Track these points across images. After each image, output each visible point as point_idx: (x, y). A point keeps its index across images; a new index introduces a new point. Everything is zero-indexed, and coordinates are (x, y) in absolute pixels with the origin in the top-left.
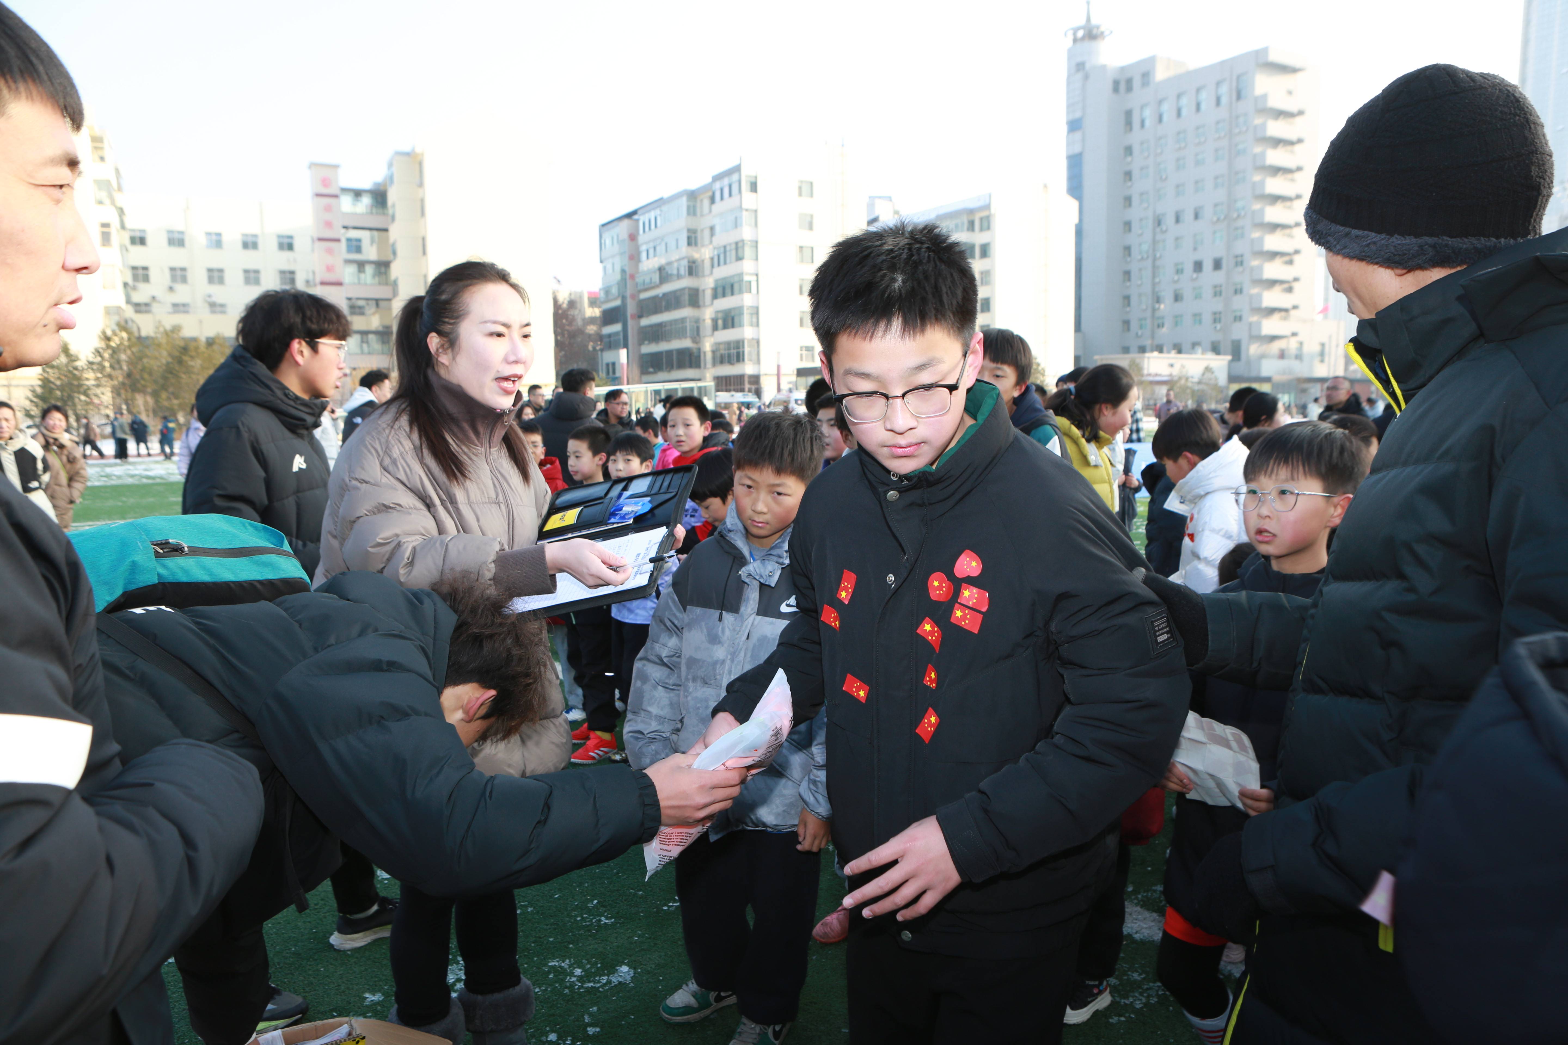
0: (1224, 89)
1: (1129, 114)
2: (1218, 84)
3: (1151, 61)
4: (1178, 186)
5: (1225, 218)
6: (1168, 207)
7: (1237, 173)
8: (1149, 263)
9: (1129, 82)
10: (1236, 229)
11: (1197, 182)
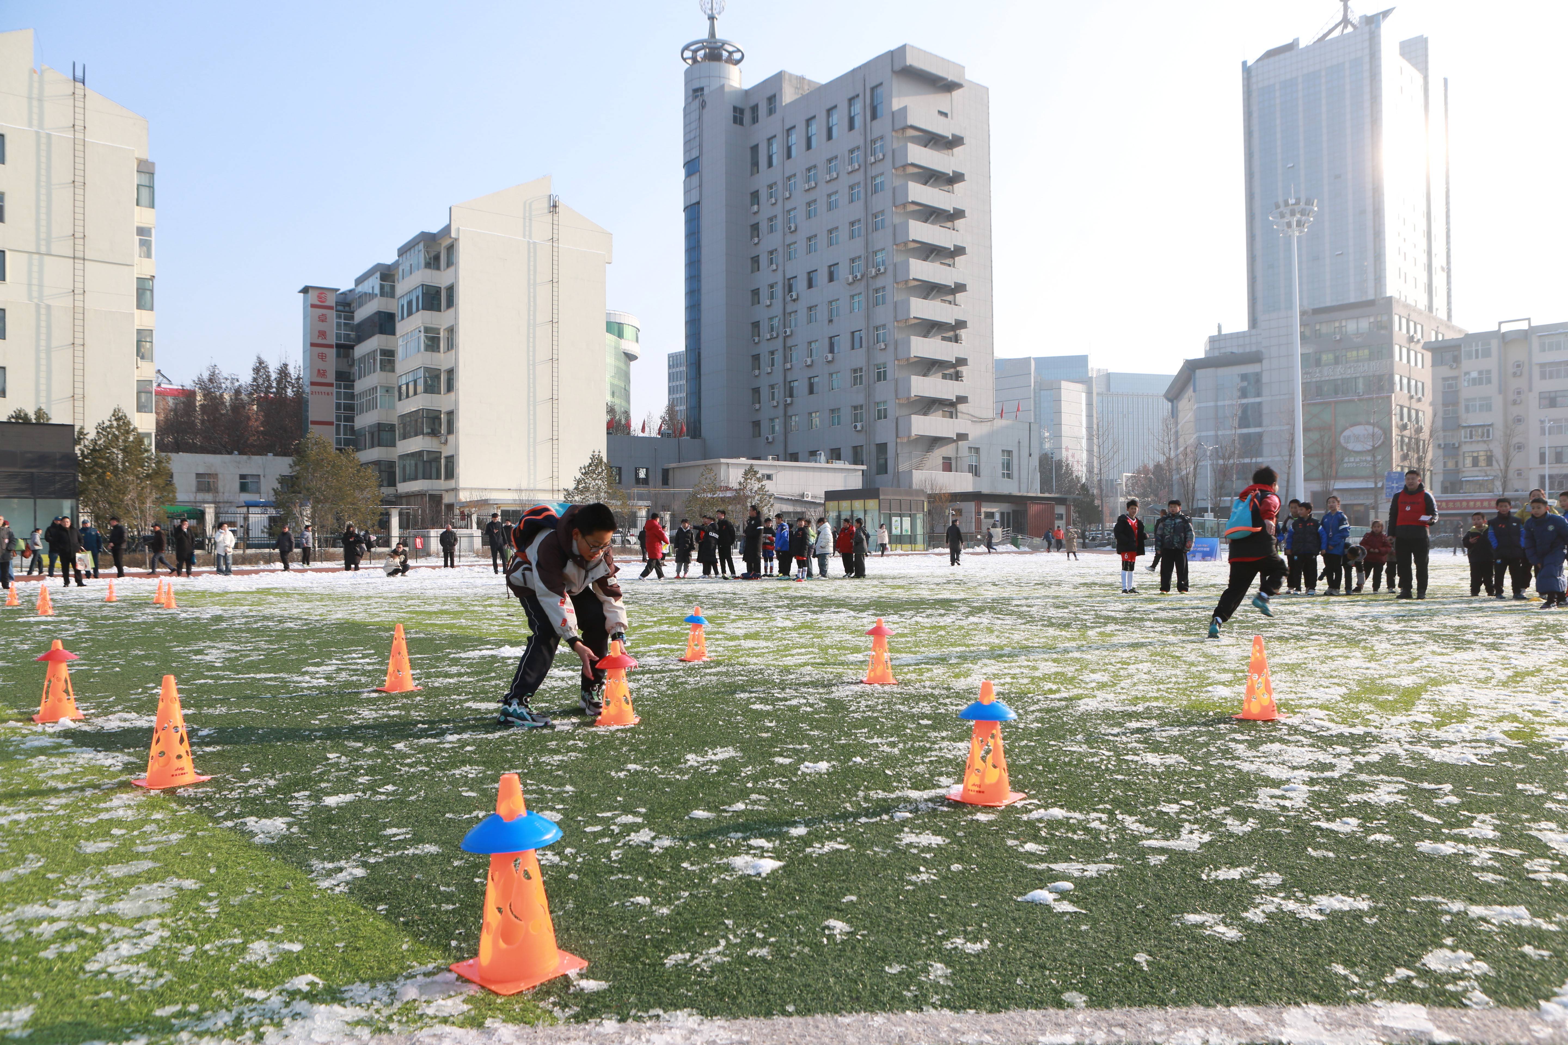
0: (858, 107)
1: (755, 149)
2: (851, 100)
3: (778, 78)
4: (809, 239)
5: (862, 276)
6: (798, 268)
7: (875, 216)
8: (778, 344)
9: (755, 109)
10: (877, 291)
11: (830, 232)
